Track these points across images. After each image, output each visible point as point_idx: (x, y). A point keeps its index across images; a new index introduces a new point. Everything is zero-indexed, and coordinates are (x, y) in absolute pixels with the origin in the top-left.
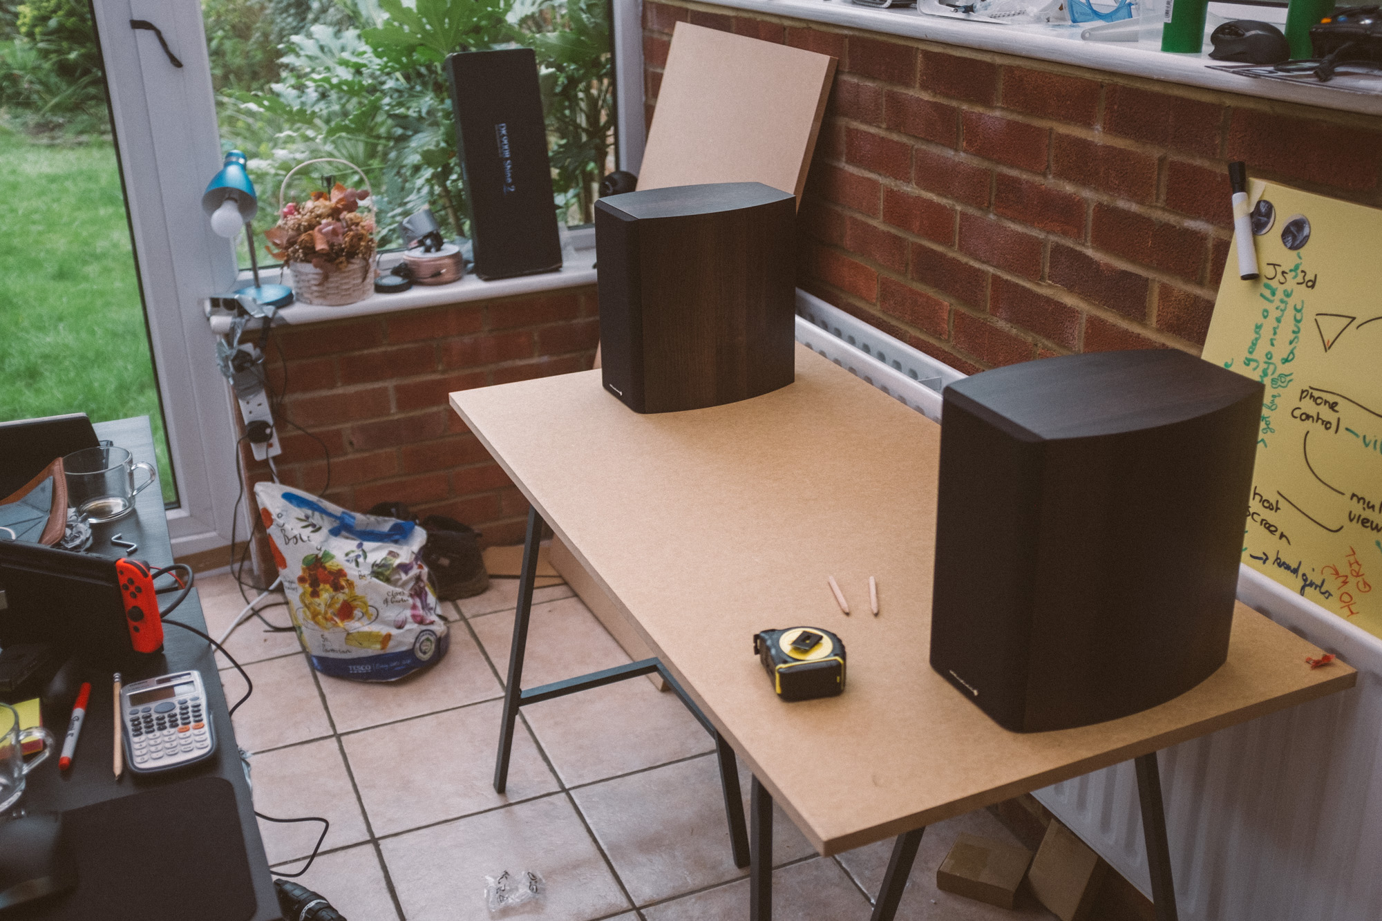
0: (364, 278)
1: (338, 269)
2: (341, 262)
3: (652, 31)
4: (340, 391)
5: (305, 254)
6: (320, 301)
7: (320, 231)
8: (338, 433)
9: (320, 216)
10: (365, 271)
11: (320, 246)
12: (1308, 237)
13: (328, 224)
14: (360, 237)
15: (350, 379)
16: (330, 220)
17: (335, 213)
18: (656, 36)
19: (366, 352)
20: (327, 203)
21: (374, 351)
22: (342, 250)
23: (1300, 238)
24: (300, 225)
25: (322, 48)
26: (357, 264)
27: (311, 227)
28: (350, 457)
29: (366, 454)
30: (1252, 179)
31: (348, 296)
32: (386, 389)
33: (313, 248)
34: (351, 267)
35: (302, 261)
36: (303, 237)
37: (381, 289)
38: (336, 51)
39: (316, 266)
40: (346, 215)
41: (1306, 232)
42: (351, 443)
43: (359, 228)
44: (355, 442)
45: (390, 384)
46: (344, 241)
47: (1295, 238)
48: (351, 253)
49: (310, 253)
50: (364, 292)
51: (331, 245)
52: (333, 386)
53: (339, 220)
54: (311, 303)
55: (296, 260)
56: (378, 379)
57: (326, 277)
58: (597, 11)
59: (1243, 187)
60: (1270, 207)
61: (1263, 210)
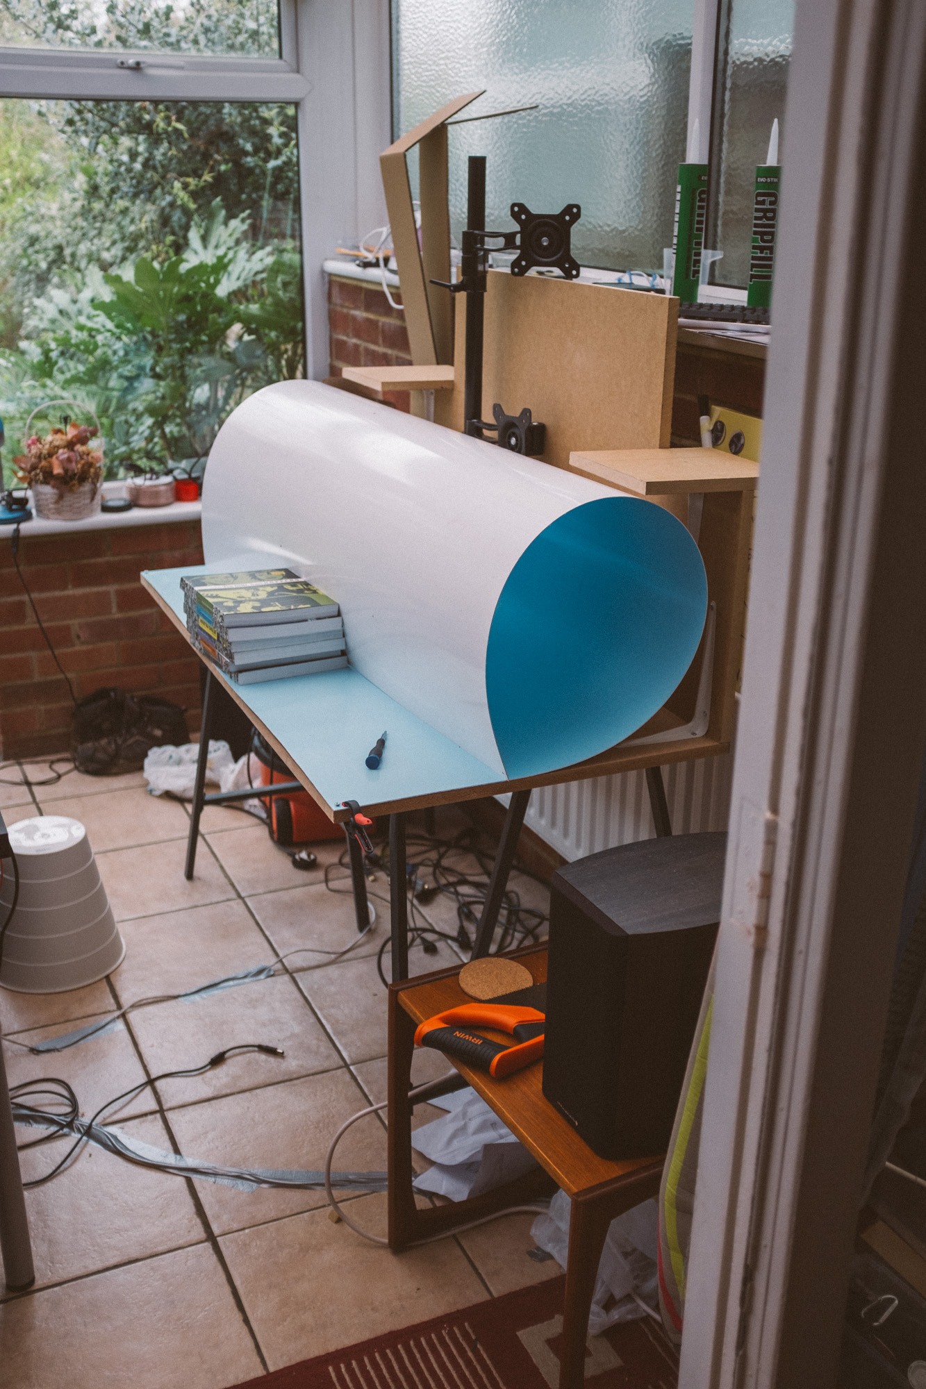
0: (92, 499)
1: (71, 490)
2: (74, 485)
3: (336, 305)
4: (70, 592)
5: (44, 478)
6: (56, 516)
7: (57, 458)
8: (68, 628)
9: (58, 447)
10: (94, 492)
11: (57, 470)
12: (743, 445)
13: (64, 453)
14: (90, 465)
15: (79, 583)
16: (66, 450)
17: (70, 445)
18: (339, 309)
19: (93, 561)
20: (64, 437)
21: (99, 560)
22: (75, 475)
23: (739, 445)
24: (41, 453)
25: (61, 312)
26: (87, 487)
27: (50, 455)
28: (78, 648)
29: (90, 647)
30: (713, 406)
31: (78, 513)
32: (107, 593)
33: (52, 472)
34: (82, 489)
35: (42, 483)
36: (43, 463)
37: (106, 509)
38: (73, 316)
39: (53, 487)
40: (79, 448)
41: (742, 441)
42: (78, 637)
43: (90, 458)
44: (81, 635)
45: (112, 588)
46: (76, 467)
47: (736, 446)
48: (83, 477)
49: (48, 477)
50: (92, 511)
51: (66, 471)
52: (65, 588)
53: (72, 450)
54: (48, 518)
55: (37, 482)
56: (102, 584)
57: (61, 497)
58: (291, 287)
59: (708, 412)
60: (723, 425)
61: (719, 427)
